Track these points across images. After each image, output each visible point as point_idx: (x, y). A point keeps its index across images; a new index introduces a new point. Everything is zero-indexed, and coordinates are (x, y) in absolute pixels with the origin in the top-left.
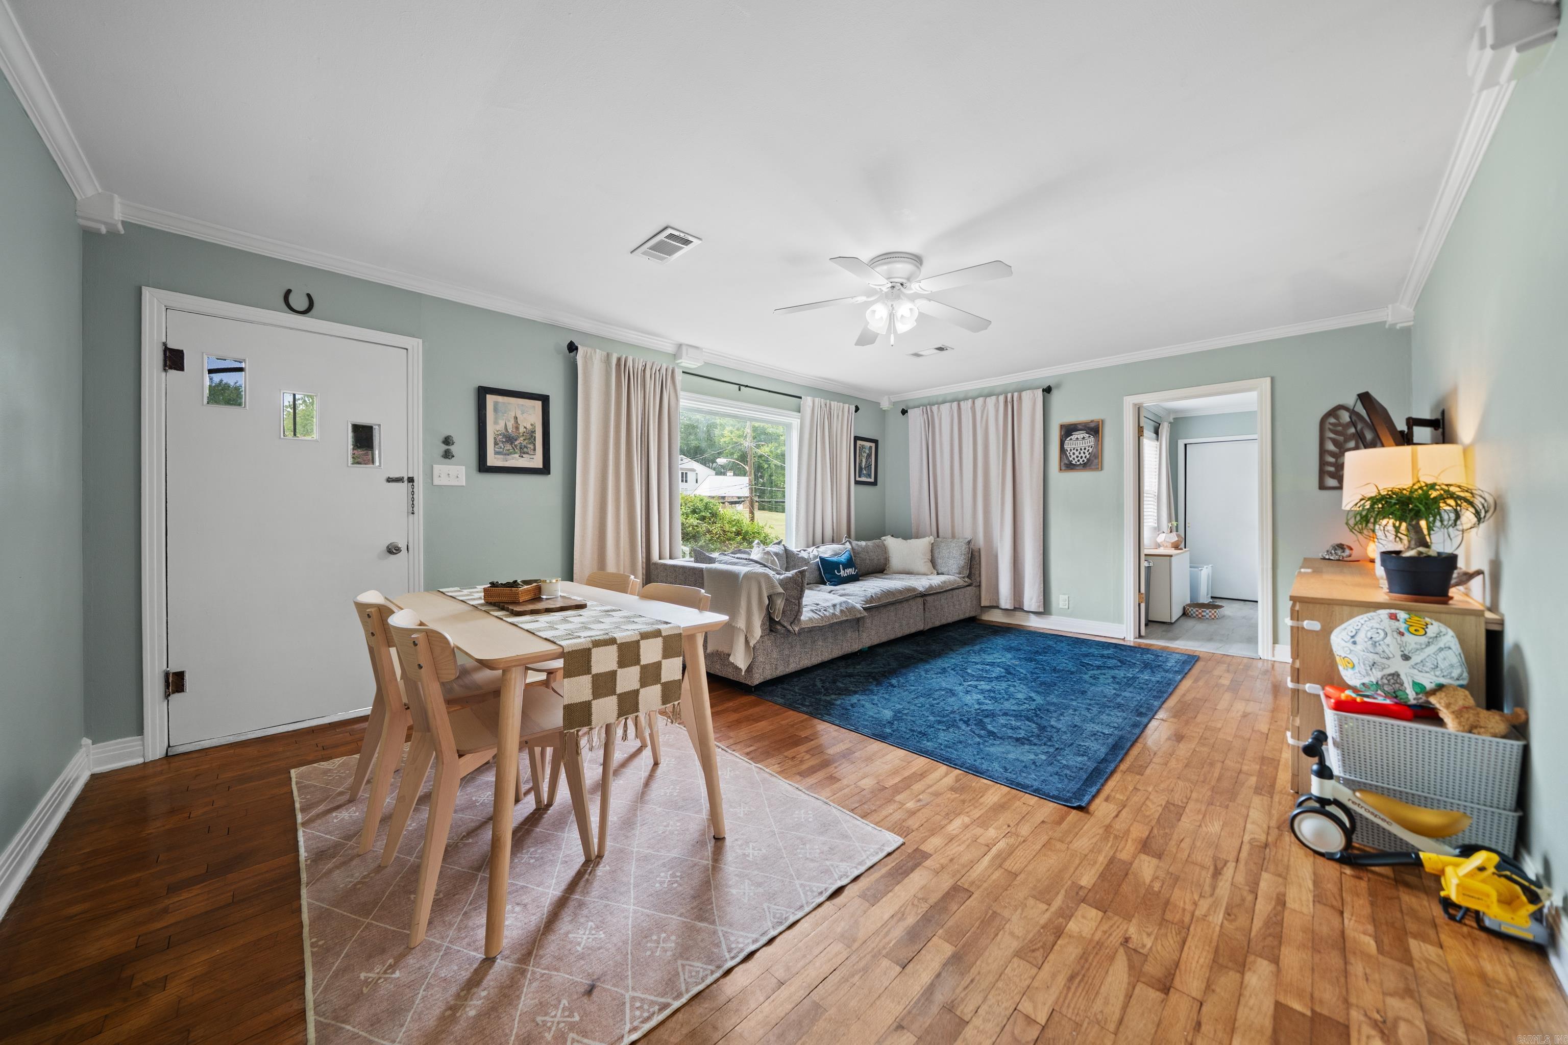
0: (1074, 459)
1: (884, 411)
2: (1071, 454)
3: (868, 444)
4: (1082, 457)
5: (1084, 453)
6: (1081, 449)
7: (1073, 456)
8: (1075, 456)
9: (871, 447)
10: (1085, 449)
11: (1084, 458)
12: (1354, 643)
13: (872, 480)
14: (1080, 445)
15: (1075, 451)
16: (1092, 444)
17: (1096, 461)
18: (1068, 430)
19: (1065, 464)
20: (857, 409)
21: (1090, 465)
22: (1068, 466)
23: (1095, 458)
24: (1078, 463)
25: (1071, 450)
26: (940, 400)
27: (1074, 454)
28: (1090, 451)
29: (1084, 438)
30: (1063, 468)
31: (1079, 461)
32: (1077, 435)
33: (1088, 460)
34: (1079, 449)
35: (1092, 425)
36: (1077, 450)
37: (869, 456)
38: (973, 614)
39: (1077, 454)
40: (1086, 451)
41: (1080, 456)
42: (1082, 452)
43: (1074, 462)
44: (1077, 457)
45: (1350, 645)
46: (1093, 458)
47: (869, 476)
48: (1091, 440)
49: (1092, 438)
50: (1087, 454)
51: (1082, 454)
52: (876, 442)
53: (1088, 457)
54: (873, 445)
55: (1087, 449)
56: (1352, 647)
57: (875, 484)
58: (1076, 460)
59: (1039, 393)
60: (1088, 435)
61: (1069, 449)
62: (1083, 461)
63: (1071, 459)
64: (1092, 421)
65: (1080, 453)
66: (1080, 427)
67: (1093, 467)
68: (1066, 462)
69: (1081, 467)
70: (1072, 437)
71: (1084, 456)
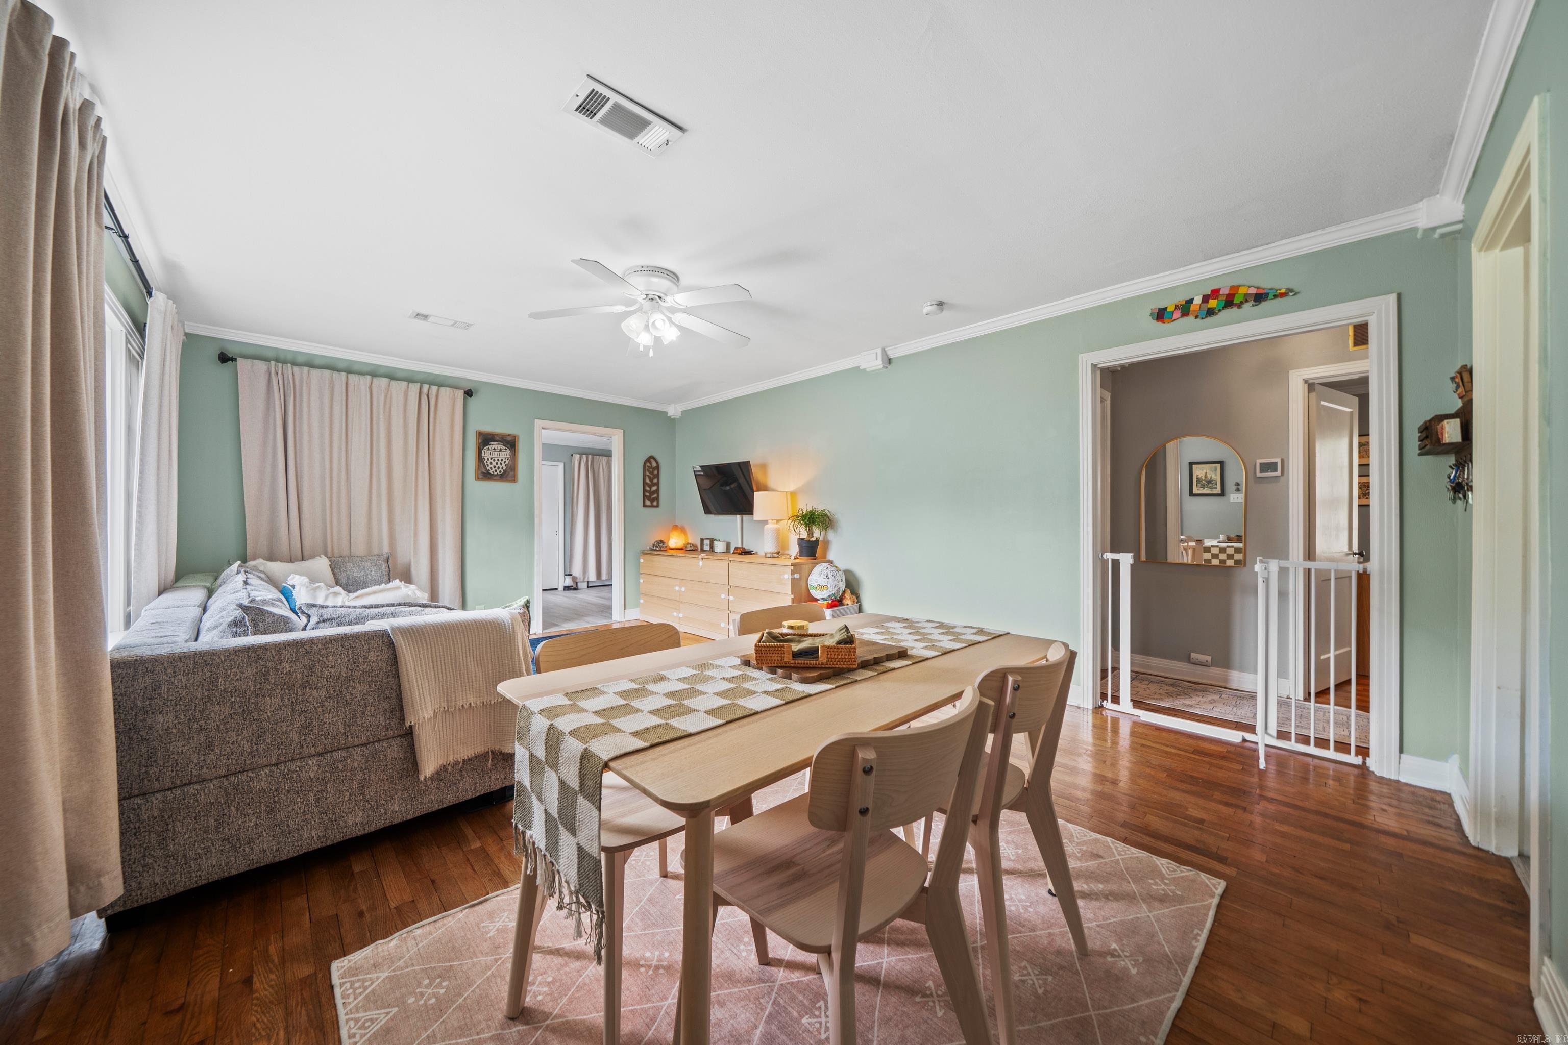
0: (491, 468)
2: (489, 463)
4: (499, 468)
5: (501, 464)
6: (498, 460)
7: (490, 466)
8: (492, 466)
10: (502, 460)
11: (501, 469)
14: (497, 455)
15: (492, 461)
16: (509, 456)
17: (512, 473)
18: (486, 439)
19: (483, 473)
21: (506, 477)
22: (485, 475)
23: (512, 470)
24: (495, 473)
25: (488, 459)
27: (491, 463)
28: (507, 463)
29: (501, 449)
30: (481, 477)
31: (496, 471)
32: (495, 446)
33: (505, 471)
34: (496, 459)
35: (509, 439)
36: (494, 460)
39: (494, 463)
40: (503, 463)
41: (497, 466)
42: (499, 463)
43: (491, 472)
44: (495, 467)
46: (509, 471)
48: (507, 453)
49: (508, 452)
50: (504, 465)
51: (499, 465)
53: (505, 468)
55: (504, 460)
58: (494, 470)
59: (460, 394)
60: (504, 448)
61: (486, 458)
62: (500, 472)
63: (488, 468)
64: (509, 435)
65: (497, 464)
66: (497, 438)
67: (509, 479)
68: (484, 471)
69: (498, 477)
70: (490, 447)
71: (501, 467)
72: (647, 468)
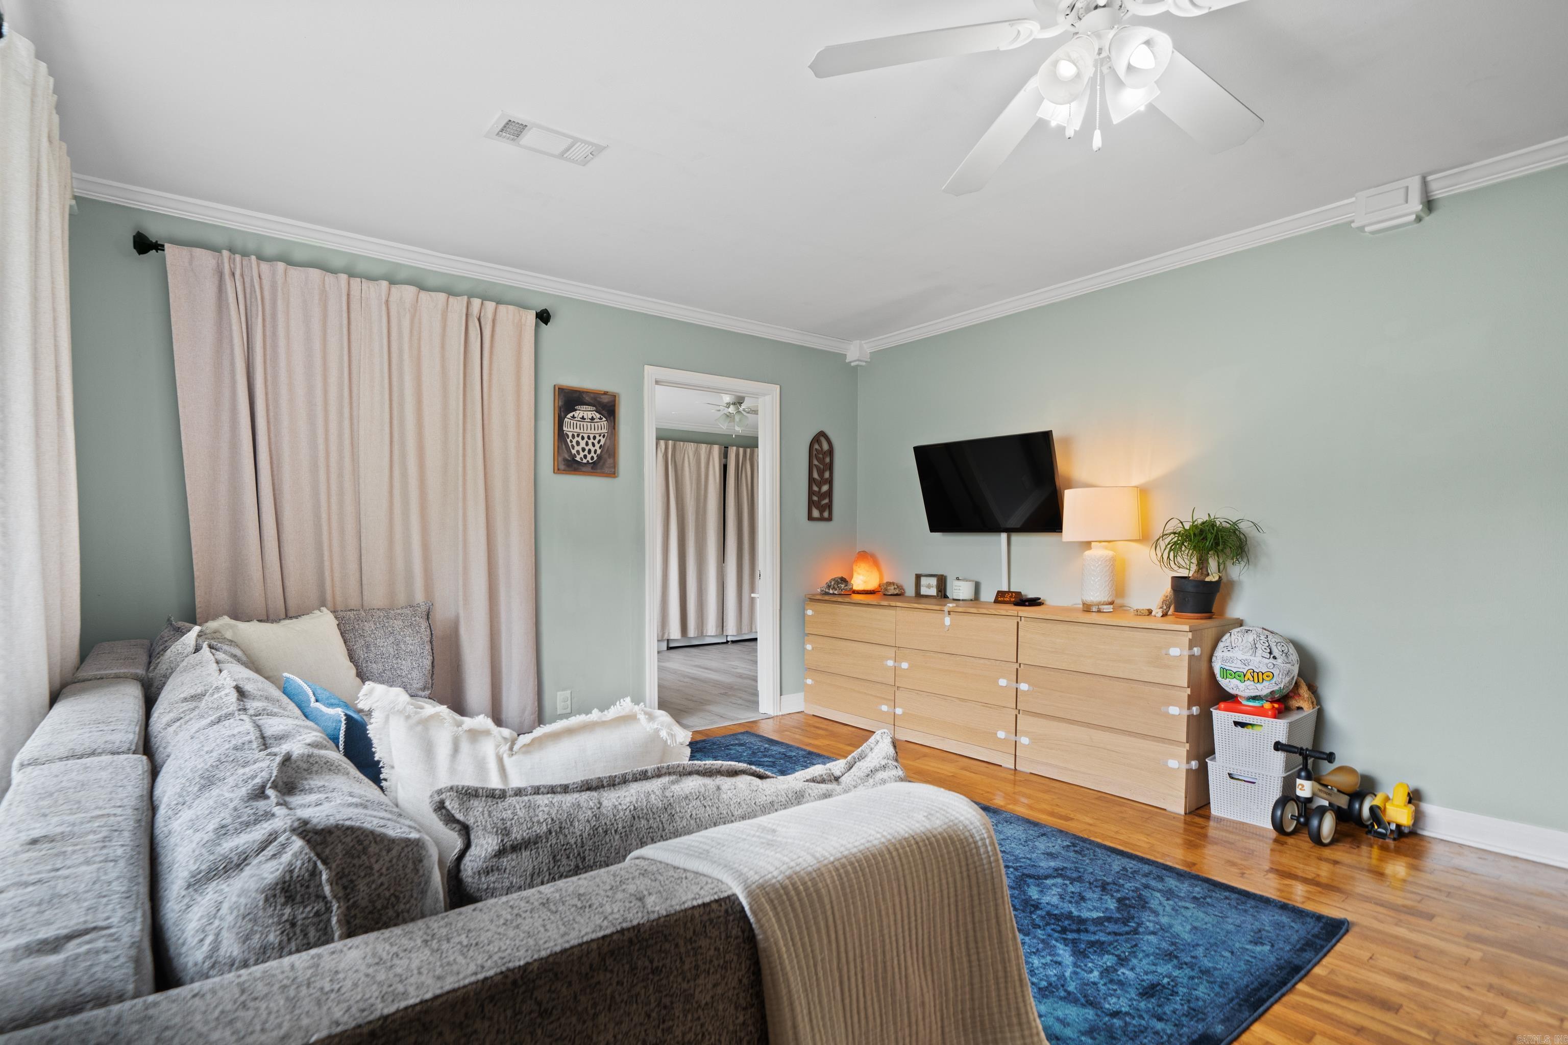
0: (578, 452)
2: (574, 443)
4: (590, 451)
5: (593, 445)
6: (589, 438)
7: (577, 448)
8: (579, 448)
10: (594, 438)
11: (593, 454)
14: (588, 429)
15: (579, 439)
16: (605, 431)
17: (610, 461)
18: (569, 400)
19: (565, 460)
21: (602, 467)
22: (569, 464)
23: (609, 457)
24: (585, 461)
25: (573, 436)
27: (578, 443)
28: (602, 443)
29: (592, 419)
30: (562, 467)
31: (585, 457)
32: (584, 412)
33: (599, 457)
34: (586, 436)
35: (605, 399)
36: (583, 438)
39: (583, 444)
40: (596, 442)
41: (587, 449)
42: (590, 442)
43: (578, 458)
44: (583, 450)
46: (606, 456)
48: (602, 425)
49: (604, 423)
50: (597, 446)
51: (590, 446)
53: (599, 451)
55: (598, 438)
58: (582, 454)
59: (531, 317)
60: (598, 416)
61: (570, 434)
62: (592, 458)
63: (574, 452)
64: (606, 393)
65: (587, 444)
66: (587, 399)
67: (606, 470)
68: (567, 456)
69: (589, 468)
70: (576, 414)
71: (593, 449)
72: (814, 453)
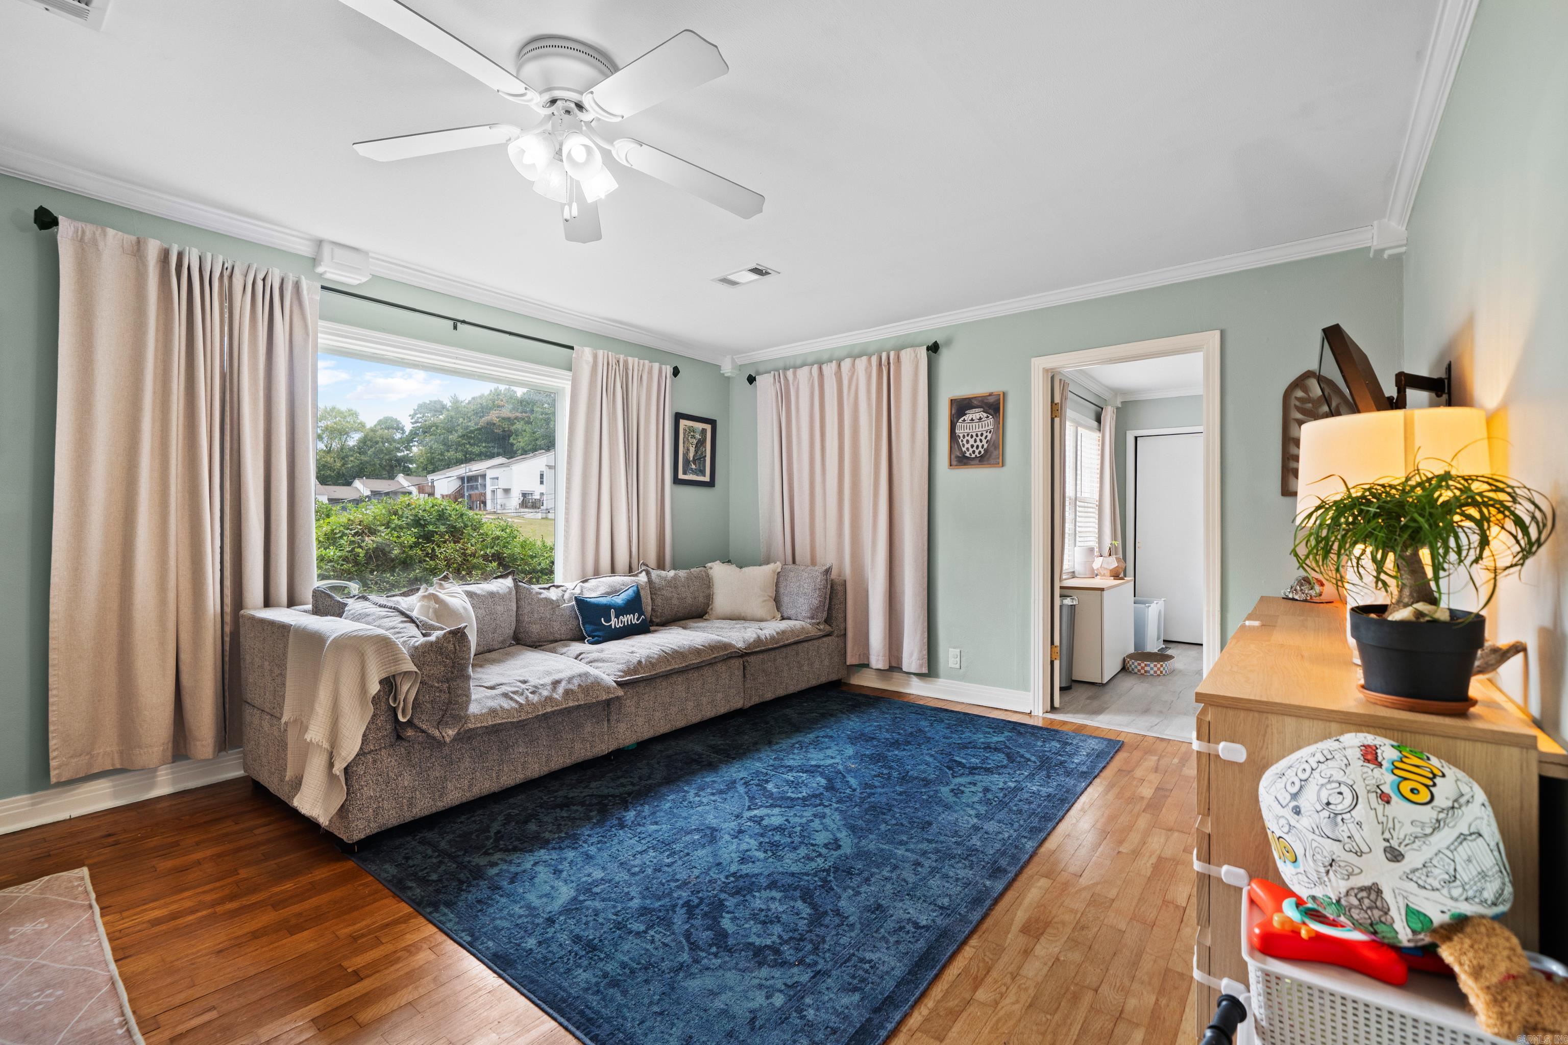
0: (968, 449)
1: (728, 378)
2: (965, 442)
3: (699, 426)
5: (981, 441)
6: (977, 435)
7: (966, 446)
8: (969, 446)
9: (704, 431)
10: (982, 435)
11: (980, 449)
12: (1297, 811)
13: (707, 479)
14: (976, 428)
15: (969, 438)
16: (990, 427)
17: (995, 453)
18: (961, 407)
19: (957, 457)
20: (676, 372)
21: (988, 459)
22: (961, 460)
23: (995, 448)
24: (973, 456)
25: (964, 437)
26: (799, 362)
27: (968, 442)
28: (989, 438)
29: (980, 419)
30: (954, 463)
31: (974, 452)
32: (974, 414)
33: (986, 451)
34: (974, 434)
35: (991, 400)
36: (972, 437)
37: (701, 443)
38: (833, 677)
39: (972, 441)
40: (983, 438)
41: (975, 445)
42: (978, 439)
43: (967, 454)
44: (972, 446)
45: (1288, 813)
46: (992, 449)
47: (702, 472)
48: (989, 423)
49: (991, 420)
50: (984, 441)
51: (978, 443)
52: (713, 423)
53: (986, 446)
54: (708, 427)
55: (985, 434)
56: (1293, 821)
57: (711, 484)
58: (971, 450)
59: (923, 353)
60: (985, 415)
61: (961, 435)
62: (980, 452)
63: (964, 449)
64: (991, 394)
65: (975, 441)
66: (975, 402)
67: (992, 461)
68: (958, 454)
69: (977, 461)
70: (966, 417)
71: (980, 445)
72: (1294, 402)
